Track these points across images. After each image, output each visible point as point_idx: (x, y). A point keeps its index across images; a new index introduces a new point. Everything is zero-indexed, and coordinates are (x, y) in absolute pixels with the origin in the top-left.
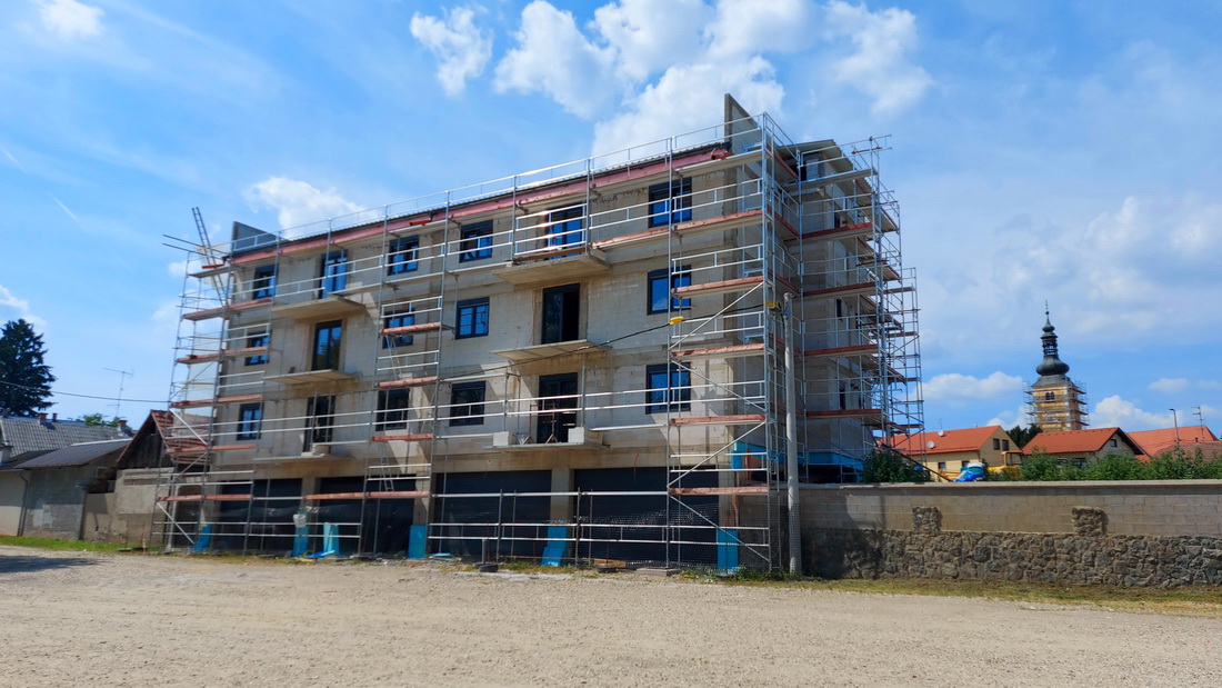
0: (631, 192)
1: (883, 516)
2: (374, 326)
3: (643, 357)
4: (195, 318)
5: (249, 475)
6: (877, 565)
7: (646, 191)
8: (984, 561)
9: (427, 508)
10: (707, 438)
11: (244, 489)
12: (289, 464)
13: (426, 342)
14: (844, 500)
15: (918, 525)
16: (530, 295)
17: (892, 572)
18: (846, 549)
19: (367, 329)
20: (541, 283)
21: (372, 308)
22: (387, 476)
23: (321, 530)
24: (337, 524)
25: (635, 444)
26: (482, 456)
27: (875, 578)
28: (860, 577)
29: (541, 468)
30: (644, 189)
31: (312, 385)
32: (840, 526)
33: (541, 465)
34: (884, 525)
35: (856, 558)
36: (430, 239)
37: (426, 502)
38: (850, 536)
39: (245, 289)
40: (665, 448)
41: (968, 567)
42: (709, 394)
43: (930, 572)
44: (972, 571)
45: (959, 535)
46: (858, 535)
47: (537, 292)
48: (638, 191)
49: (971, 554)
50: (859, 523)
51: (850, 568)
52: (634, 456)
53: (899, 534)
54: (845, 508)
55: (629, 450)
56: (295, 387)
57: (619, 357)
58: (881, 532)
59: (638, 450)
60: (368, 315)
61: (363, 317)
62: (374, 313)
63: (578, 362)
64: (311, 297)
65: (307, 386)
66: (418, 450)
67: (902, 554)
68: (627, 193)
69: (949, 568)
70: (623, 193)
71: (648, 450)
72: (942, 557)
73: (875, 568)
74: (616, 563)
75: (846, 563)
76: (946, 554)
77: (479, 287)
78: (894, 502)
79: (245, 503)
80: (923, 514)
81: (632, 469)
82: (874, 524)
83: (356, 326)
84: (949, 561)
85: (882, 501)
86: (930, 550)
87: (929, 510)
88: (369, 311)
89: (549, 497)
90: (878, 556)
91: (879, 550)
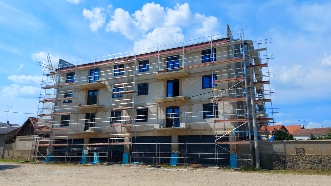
0: (196, 52)
1: (285, 150)
2: (108, 91)
3: (201, 101)
4: (46, 88)
5: (67, 137)
6: (285, 165)
7: (201, 52)
8: (320, 164)
9: (129, 148)
10: (225, 126)
11: (65, 142)
12: (79, 134)
13: (127, 96)
14: (272, 145)
15: (297, 153)
16: (163, 83)
17: (290, 168)
18: (274, 160)
19: (106, 92)
20: (166, 79)
21: (108, 86)
22: (116, 138)
23: (93, 155)
24: (98, 153)
25: (200, 128)
26: (147, 132)
27: (284, 169)
28: (279, 169)
29: (168, 135)
30: (200, 51)
31: (87, 109)
32: (271, 153)
33: (168, 134)
34: (286, 153)
35: (277, 163)
36: (128, 65)
37: (128, 146)
38: (275, 156)
39: (63, 80)
40: (211, 129)
41: (315, 165)
42: (225, 113)
43: (302, 167)
44: (316, 167)
45: (311, 156)
46: (278, 156)
47: (164, 81)
48: (198, 52)
49: (315, 161)
50: (278, 152)
51: (275, 166)
52: (199, 132)
53: (291, 156)
54: (272, 148)
55: (198, 130)
56: (81, 110)
57: (193, 101)
58: (285, 155)
59: (201, 130)
60: (107, 88)
61: (105, 88)
62: (109, 87)
63: (179, 103)
64: (86, 82)
65: (86, 110)
66: (125, 130)
67: (293, 162)
68: (194, 52)
69: (309, 166)
70: (193, 53)
71: (204, 130)
72: (306, 163)
73: (284, 166)
74: (198, 165)
75: (274, 164)
76: (307, 162)
77: (145, 80)
78: (288, 146)
79: (65, 146)
80: (299, 149)
81: (199, 136)
82: (282, 153)
83: (103, 91)
84: (308, 164)
85: (285, 146)
86: (302, 161)
87: (301, 148)
88: (107, 87)
89: (171, 144)
90: (285, 163)
91: (285, 161)
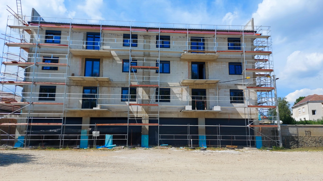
1: (298, 132)
2: (117, 63)
3: (228, 87)
6: (298, 144)
8: (321, 143)
9: (148, 130)
10: (250, 111)
14: (288, 129)
15: (306, 135)
16: (187, 63)
17: (302, 146)
18: (290, 141)
20: (190, 60)
21: (116, 57)
24: (112, 135)
25: (227, 112)
26: (170, 113)
27: (298, 148)
28: (294, 148)
29: (194, 117)
30: (226, 38)
32: (288, 135)
34: (298, 135)
35: (292, 143)
38: (290, 138)
40: (238, 114)
41: (318, 144)
43: (310, 146)
44: (319, 145)
45: (315, 137)
46: (293, 137)
47: (189, 62)
48: (224, 38)
49: (318, 141)
50: (292, 134)
51: (292, 145)
53: (302, 137)
54: (288, 131)
56: (75, 82)
57: (221, 86)
59: (229, 114)
60: (114, 59)
61: (111, 60)
62: (117, 59)
63: (206, 86)
67: (303, 142)
68: (221, 38)
69: (314, 145)
70: (219, 38)
71: (232, 114)
72: (312, 142)
74: (234, 146)
75: (290, 144)
77: (165, 57)
78: (300, 129)
81: (228, 119)
82: (296, 134)
83: (108, 62)
85: (297, 129)
86: (309, 141)
87: (308, 131)
89: (198, 126)
90: (297, 142)
91: (298, 141)
